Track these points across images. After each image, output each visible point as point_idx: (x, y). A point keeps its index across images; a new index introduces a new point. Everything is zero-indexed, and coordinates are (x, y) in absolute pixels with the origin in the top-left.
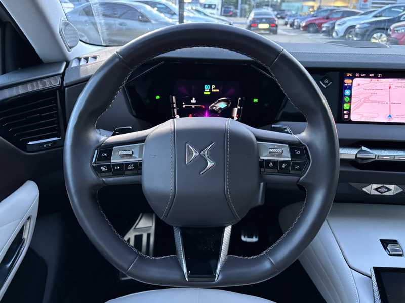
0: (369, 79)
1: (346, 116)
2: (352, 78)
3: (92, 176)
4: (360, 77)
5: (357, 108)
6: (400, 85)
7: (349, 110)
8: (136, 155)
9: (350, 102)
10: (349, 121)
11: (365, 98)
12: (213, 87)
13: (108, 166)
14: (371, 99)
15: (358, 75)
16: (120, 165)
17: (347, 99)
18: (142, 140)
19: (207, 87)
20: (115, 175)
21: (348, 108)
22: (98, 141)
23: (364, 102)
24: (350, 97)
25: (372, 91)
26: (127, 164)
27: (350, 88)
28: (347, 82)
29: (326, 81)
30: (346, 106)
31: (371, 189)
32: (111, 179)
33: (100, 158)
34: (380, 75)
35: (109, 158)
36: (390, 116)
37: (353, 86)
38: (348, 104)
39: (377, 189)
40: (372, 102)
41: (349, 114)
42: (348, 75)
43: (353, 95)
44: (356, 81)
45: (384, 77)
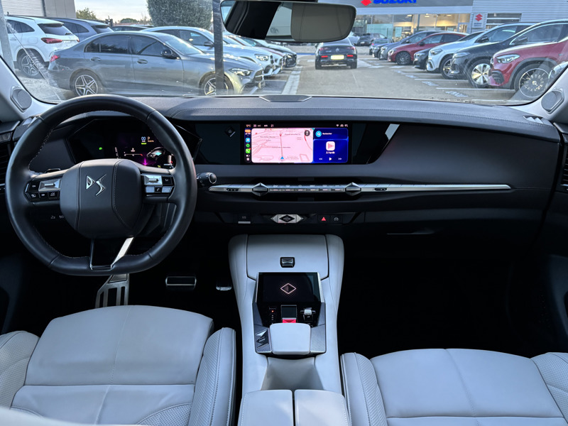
0: (264, 129)
1: (248, 159)
2: (251, 128)
3: (25, 201)
4: (257, 127)
5: (256, 152)
6: (288, 133)
7: (250, 154)
8: (57, 186)
9: (250, 147)
10: (250, 163)
11: (262, 144)
12: (149, 138)
13: (37, 194)
14: (267, 144)
15: (255, 126)
16: (46, 193)
17: (248, 145)
18: (60, 177)
19: (143, 139)
20: (41, 200)
21: (249, 152)
22: (30, 177)
23: (262, 147)
24: (250, 143)
25: (267, 139)
26: (50, 193)
27: (250, 136)
28: (247, 131)
29: (230, 132)
30: (248, 151)
31: (278, 219)
32: (38, 203)
33: (30, 188)
34: (272, 125)
35: (37, 188)
36: (282, 158)
37: (252, 134)
38: (249, 150)
39: (282, 219)
40: (268, 147)
41: (250, 158)
42: (247, 126)
43: (252, 141)
44: (254, 131)
45: (275, 127)
